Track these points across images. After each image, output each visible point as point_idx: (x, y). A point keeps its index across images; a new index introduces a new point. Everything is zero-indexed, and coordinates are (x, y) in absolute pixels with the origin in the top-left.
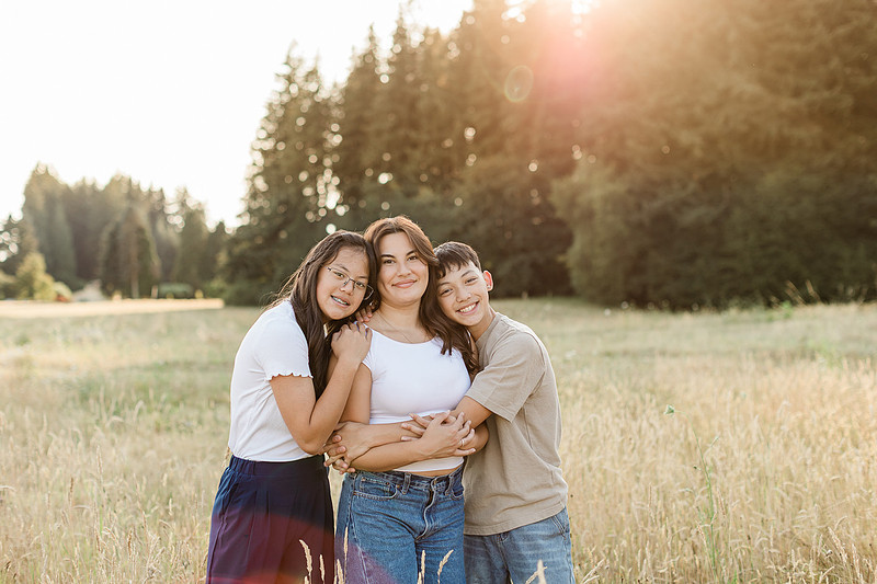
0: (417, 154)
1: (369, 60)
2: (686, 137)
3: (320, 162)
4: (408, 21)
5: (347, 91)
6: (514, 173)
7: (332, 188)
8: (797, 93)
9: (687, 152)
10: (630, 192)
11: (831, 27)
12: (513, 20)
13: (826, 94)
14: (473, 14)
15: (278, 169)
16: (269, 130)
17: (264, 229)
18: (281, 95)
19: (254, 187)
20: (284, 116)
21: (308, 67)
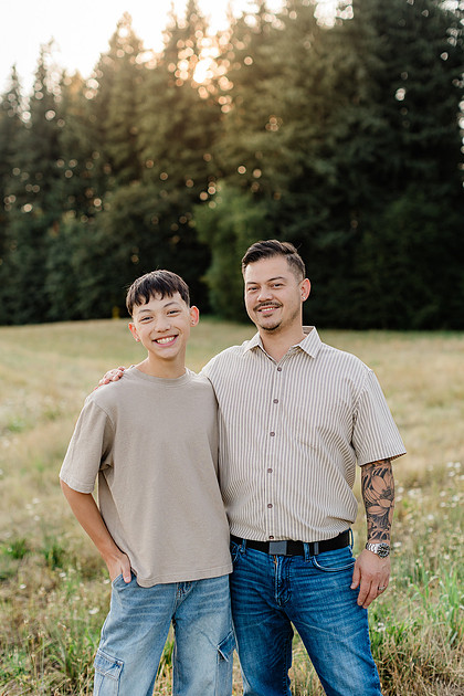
0: (60, 184)
1: (12, 97)
4: (48, 62)
6: (154, 201)
10: (268, 217)
14: (110, 56)
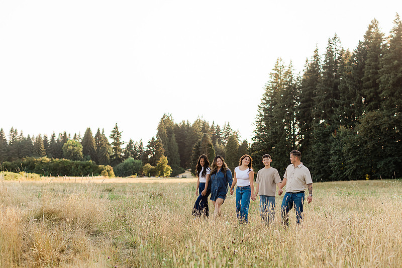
3: (291, 114)
7: (296, 125)
12: (385, 45)
15: (271, 116)
16: (267, 98)
17: (265, 144)
18: (273, 82)
19: (260, 125)
20: (274, 92)
21: (286, 69)
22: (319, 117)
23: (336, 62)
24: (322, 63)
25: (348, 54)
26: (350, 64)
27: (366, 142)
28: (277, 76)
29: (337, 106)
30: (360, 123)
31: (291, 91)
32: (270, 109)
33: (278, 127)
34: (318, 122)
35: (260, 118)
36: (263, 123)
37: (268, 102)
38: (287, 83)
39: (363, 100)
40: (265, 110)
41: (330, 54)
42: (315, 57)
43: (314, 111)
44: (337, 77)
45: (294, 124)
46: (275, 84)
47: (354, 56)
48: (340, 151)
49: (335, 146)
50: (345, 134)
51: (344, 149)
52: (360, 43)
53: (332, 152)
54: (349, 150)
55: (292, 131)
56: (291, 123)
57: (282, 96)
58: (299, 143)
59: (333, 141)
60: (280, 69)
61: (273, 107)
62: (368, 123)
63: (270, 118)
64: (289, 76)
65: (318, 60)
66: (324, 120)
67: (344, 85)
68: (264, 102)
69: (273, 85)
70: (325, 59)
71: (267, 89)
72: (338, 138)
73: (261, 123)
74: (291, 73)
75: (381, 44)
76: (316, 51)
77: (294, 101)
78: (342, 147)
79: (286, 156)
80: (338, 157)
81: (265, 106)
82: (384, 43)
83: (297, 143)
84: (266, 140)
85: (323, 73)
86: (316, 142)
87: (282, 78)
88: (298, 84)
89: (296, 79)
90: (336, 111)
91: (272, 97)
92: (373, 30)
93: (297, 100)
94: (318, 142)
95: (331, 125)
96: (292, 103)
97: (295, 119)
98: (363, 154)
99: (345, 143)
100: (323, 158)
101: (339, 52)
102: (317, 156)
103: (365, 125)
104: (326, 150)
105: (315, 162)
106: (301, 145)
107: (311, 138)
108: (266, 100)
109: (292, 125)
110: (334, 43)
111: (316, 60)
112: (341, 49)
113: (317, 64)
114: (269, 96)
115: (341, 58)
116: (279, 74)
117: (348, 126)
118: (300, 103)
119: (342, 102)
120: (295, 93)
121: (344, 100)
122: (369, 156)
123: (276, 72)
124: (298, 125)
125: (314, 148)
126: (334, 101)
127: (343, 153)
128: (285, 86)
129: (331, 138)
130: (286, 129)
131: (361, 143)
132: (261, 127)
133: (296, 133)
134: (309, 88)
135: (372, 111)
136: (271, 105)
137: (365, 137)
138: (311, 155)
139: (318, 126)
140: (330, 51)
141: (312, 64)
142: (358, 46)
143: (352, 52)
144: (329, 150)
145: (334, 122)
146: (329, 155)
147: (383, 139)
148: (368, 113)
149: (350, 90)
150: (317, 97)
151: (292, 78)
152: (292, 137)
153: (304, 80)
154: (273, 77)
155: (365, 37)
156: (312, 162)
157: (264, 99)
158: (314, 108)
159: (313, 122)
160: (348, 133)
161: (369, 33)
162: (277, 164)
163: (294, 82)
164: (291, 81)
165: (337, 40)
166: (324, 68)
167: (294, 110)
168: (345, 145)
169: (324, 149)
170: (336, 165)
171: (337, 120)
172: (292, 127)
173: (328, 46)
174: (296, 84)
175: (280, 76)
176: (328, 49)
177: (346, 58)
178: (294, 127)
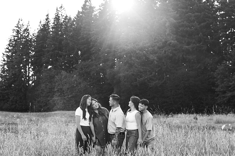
2: (152, 57)
3: (27, 60)
5: (38, 36)
7: (31, 69)
8: (188, 44)
9: (152, 62)
11: (200, 23)
12: (95, 15)
13: (198, 45)
14: (82, 13)
15: (12, 62)
16: (10, 48)
17: (6, 83)
18: (14, 36)
19: (3, 68)
20: (15, 43)
21: (25, 27)
22: (48, 63)
23: (61, 24)
24: (51, 24)
25: (70, 19)
26: (71, 26)
27: (80, 83)
28: (18, 32)
29: (61, 56)
30: (76, 69)
31: (28, 43)
32: (12, 56)
33: (17, 70)
34: (47, 67)
35: (4, 62)
36: (6, 67)
37: (10, 51)
38: (25, 37)
39: (79, 52)
40: (8, 57)
41: (57, 18)
42: (47, 19)
43: (44, 59)
44: (62, 35)
45: (29, 68)
46: (16, 38)
47: (74, 21)
48: (61, 89)
49: (58, 85)
50: (66, 77)
51: (65, 88)
52: (79, 12)
53: (56, 90)
54: (68, 88)
55: (28, 73)
56: (27, 67)
57: (21, 46)
58: (32, 83)
59: (57, 82)
60: (20, 27)
61: (14, 55)
62: (82, 69)
63: (11, 63)
64: (27, 32)
65: (48, 22)
66: (51, 66)
67: (66, 41)
68: (7, 50)
69: (14, 38)
70: (53, 22)
71: (10, 41)
72: (61, 80)
73: (4, 66)
74: (28, 30)
75: (93, 14)
76: (48, 15)
77: (30, 51)
78: (63, 86)
79: (22, 92)
80: (60, 94)
81: (8, 54)
82: (95, 13)
83: (30, 82)
84: (7, 79)
85: (51, 31)
86: (44, 82)
87: (21, 34)
88: (33, 39)
89: (32, 35)
90: (60, 60)
91: (14, 47)
92: (87, 4)
93: (32, 51)
94: (46, 82)
95: (56, 70)
96: (28, 52)
97: (30, 64)
98: (77, 92)
99: (65, 84)
100: (49, 94)
101: (64, 17)
102: (45, 93)
103: (80, 71)
104: (51, 88)
105: (43, 97)
106: (33, 84)
107: (41, 79)
108: (9, 49)
109: (27, 68)
110: (61, 11)
111: (47, 22)
112: (65, 16)
113: (48, 25)
114: (11, 46)
115: (65, 22)
116: (20, 30)
117: (68, 71)
118: (34, 53)
119: (64, 54)
120: (31, 45)
121: (66, 52)
122: (82, 93)
123: (17, 29)
124: (32, 69)
125: (43, 87)
126: (59, 53)
127: (64, 91)
128: (24, 40)
129: (55, 79)
130: (23, 72)
131: (77, 84)
132: (4, 70)
133: (30, 75)
134: (41, 42)
135: (85, 61)
136: (12, 54)
137: (80, 80)
138: (40, 91)
139: (47, 71)
140: (57, 16)
141: (44, 25)
142: (77, 14)
143: (73, 18)
144: (54, 88)
145: (58, 68)
146: (54, 92)
147: (92, 81)
148: (82, 63)
149: (70, 45)
150: (46, 49)
151: (29, 34)
152: (27, 78)
153: (37, 36)
154: (15, 32)
155: (82, 8)
156: (41, 97)
157: (7, 48)
158: (44, 57)
159: (43, 67)
160: (68, 76)
161: (85, 5)
162: (15, 98)
163: (30, 37)
164: (28, 36)
165: (62, 8)
166: (53, 28)
167: (29, 57)
168: (65, 85)
169: (50, 87)
170: (58, 100)
171: (60, 66)
172: (27, 70)
173: (56, 12)
174: (32, 38)
175: (20, 32)
176: (56, 14)
177: (68, 22)
178: (29, 71)
